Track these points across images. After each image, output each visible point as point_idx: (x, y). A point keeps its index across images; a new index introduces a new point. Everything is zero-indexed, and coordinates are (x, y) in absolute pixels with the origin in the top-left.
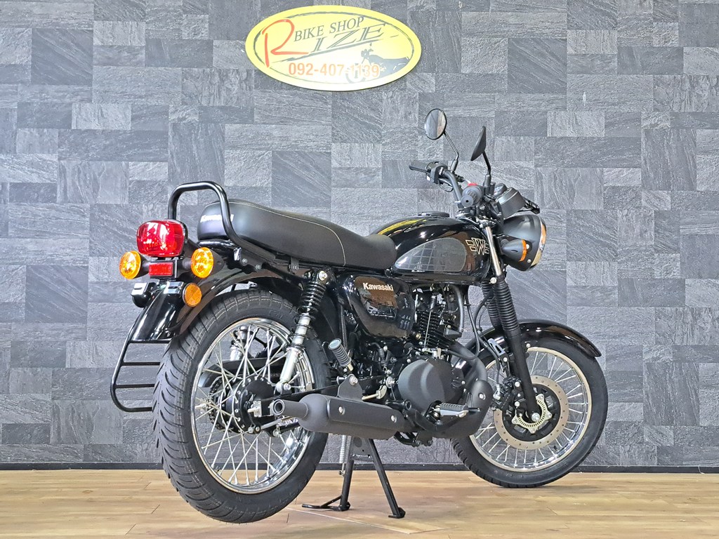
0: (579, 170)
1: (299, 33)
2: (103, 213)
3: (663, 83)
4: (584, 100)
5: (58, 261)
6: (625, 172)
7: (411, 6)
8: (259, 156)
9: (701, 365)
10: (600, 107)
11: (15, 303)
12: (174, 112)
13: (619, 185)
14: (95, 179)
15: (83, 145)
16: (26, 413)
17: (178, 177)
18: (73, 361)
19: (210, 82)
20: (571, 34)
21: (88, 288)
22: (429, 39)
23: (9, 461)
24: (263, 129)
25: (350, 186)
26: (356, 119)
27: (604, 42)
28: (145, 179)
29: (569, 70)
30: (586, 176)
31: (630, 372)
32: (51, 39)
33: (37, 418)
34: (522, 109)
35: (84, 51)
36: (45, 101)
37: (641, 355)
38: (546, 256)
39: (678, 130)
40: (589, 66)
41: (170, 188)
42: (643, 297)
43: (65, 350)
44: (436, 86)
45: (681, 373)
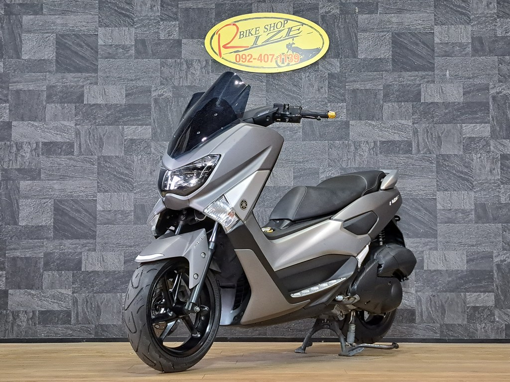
0: (445, 126)
1: (242, 33)
2: (106, 162)
3: (505, 62)
4: (448, 75)
5: (75, 196)
6: (478, 126)
7: (321, 11)
10: (459, 81)
11: (46, 226)
12: (155, 91)
13: (474, 136)
14: (101, 139)
15: (92, 115)
16: (54, 303)
17: (158, 135)
18: (86, 266)
19: (180, 69)
20: (437, 29)
21: (96, 215)
22: (335, 35)
23: (43, 336)
26: (283, 93)
27: (462, 34)
28: (135, 138)
29: (436, 55)
30: (450, 130)
31: (484, 270)
32: (70, 41)
33: (62, 306)
34: (402, 83)
35: (92, 49)
36: (65, 84)
37: (493, 258)
38: (422, 187)
40: (451, 51)
41: (153, 144)
42: (493, 216)
43: (81, 258)
44: (340, 68)
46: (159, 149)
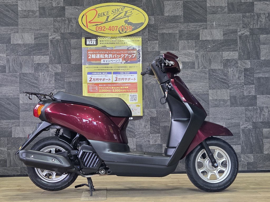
0: (213, 53)
2: (24, 76)
3: (246, 17)
4: (214, 25)
5: (7, 96)
6: (232, 53)
9: (264, 129)
10: (221, 27)
12: (51, 36)
13: (229, 58)
14: (21, 63)
15: (16, 50)
17: (53, 61)
18: (15, 135)
19: (64, 23)
21: (19, 106)
22: (151, 3)
27: (222, 1)
28: (40, 62)
29: (208, 13)
30: (216, 55)
31: (236, 133)
32: (2, 8)
34: (189, 29)
35: (15, 13)
36: (1, 33)
37: (240, 126)
38: (201, 88)
39: (253, 35)
40: (216, 11)
41: (50, 66)
42: (240, 103)
43: (11, 130)
44: (154, 21)
45: (256, 133)
46: (54, 68)
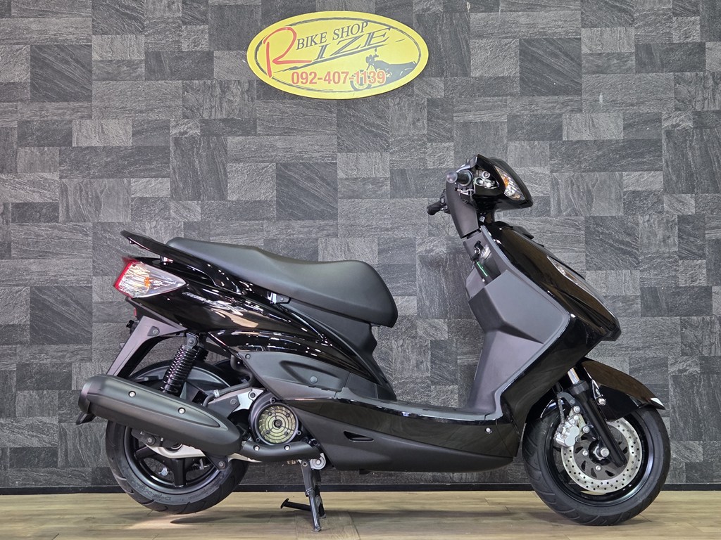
0: (597, 174)
1: (301, 41)
2: (105, 231)
3: (685, 81)
4: (601, 101)
5: (62, 281)
6: (646, 175)
7: (416, 8)
8: (263, 169)
10: (618, 108)
11: (20, 325)
12: (175, 126)
13: (640, 189)
14: (97, 197)
15: (85, 164)
16: (33, 436)
17: (181, 192)
18: (79, 384)
19: (212, 96)
20: (585, 33)
21: (92, 309)
22: (437, 43)
23: (17, 484)
24: (267, 140)
25: (357, 197)
26: (362, 128)
27: (621, 40)
28: (147, 196)
29: (584, 71)
30: (605, 181)
31: (656, 385)
32: (50, 55)
33: (44, 441)
34: (535, 113)
35: (83, 66)
36: (46, 119)
37: (667, 367)
39: (701, 129)
40: (606, 65)
41: (172, 204)
42: (667, 306)
43: (71, 371)
44: (445, 91)
45: (709, 386)
46: (182, 212)
